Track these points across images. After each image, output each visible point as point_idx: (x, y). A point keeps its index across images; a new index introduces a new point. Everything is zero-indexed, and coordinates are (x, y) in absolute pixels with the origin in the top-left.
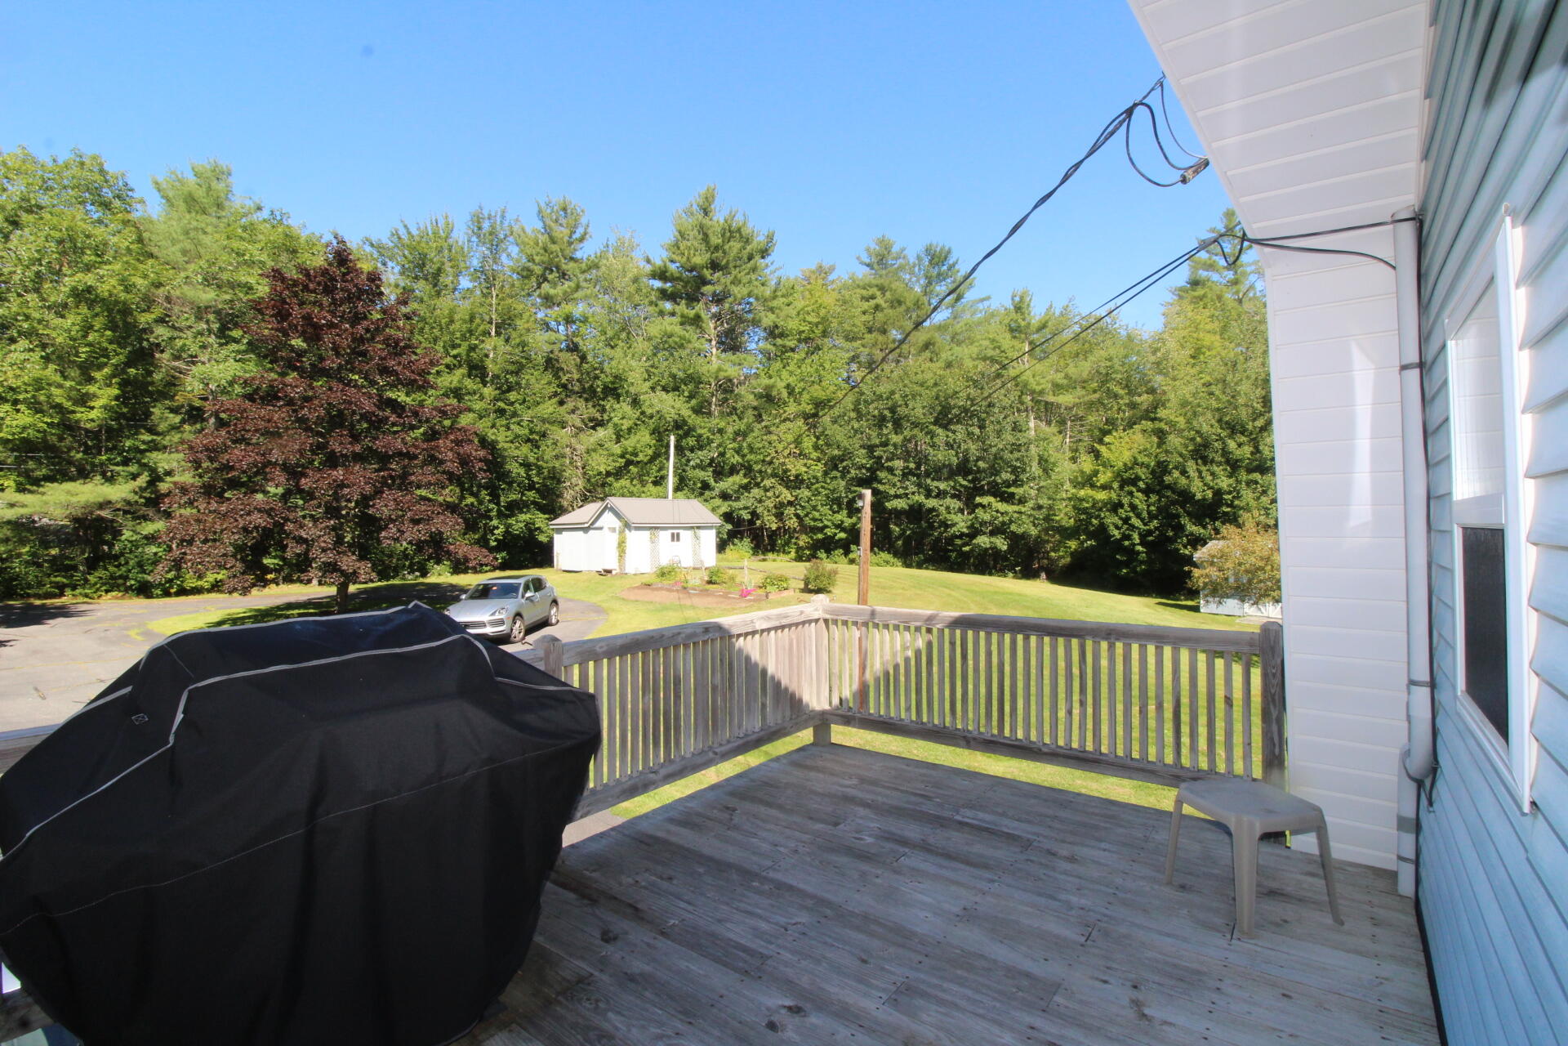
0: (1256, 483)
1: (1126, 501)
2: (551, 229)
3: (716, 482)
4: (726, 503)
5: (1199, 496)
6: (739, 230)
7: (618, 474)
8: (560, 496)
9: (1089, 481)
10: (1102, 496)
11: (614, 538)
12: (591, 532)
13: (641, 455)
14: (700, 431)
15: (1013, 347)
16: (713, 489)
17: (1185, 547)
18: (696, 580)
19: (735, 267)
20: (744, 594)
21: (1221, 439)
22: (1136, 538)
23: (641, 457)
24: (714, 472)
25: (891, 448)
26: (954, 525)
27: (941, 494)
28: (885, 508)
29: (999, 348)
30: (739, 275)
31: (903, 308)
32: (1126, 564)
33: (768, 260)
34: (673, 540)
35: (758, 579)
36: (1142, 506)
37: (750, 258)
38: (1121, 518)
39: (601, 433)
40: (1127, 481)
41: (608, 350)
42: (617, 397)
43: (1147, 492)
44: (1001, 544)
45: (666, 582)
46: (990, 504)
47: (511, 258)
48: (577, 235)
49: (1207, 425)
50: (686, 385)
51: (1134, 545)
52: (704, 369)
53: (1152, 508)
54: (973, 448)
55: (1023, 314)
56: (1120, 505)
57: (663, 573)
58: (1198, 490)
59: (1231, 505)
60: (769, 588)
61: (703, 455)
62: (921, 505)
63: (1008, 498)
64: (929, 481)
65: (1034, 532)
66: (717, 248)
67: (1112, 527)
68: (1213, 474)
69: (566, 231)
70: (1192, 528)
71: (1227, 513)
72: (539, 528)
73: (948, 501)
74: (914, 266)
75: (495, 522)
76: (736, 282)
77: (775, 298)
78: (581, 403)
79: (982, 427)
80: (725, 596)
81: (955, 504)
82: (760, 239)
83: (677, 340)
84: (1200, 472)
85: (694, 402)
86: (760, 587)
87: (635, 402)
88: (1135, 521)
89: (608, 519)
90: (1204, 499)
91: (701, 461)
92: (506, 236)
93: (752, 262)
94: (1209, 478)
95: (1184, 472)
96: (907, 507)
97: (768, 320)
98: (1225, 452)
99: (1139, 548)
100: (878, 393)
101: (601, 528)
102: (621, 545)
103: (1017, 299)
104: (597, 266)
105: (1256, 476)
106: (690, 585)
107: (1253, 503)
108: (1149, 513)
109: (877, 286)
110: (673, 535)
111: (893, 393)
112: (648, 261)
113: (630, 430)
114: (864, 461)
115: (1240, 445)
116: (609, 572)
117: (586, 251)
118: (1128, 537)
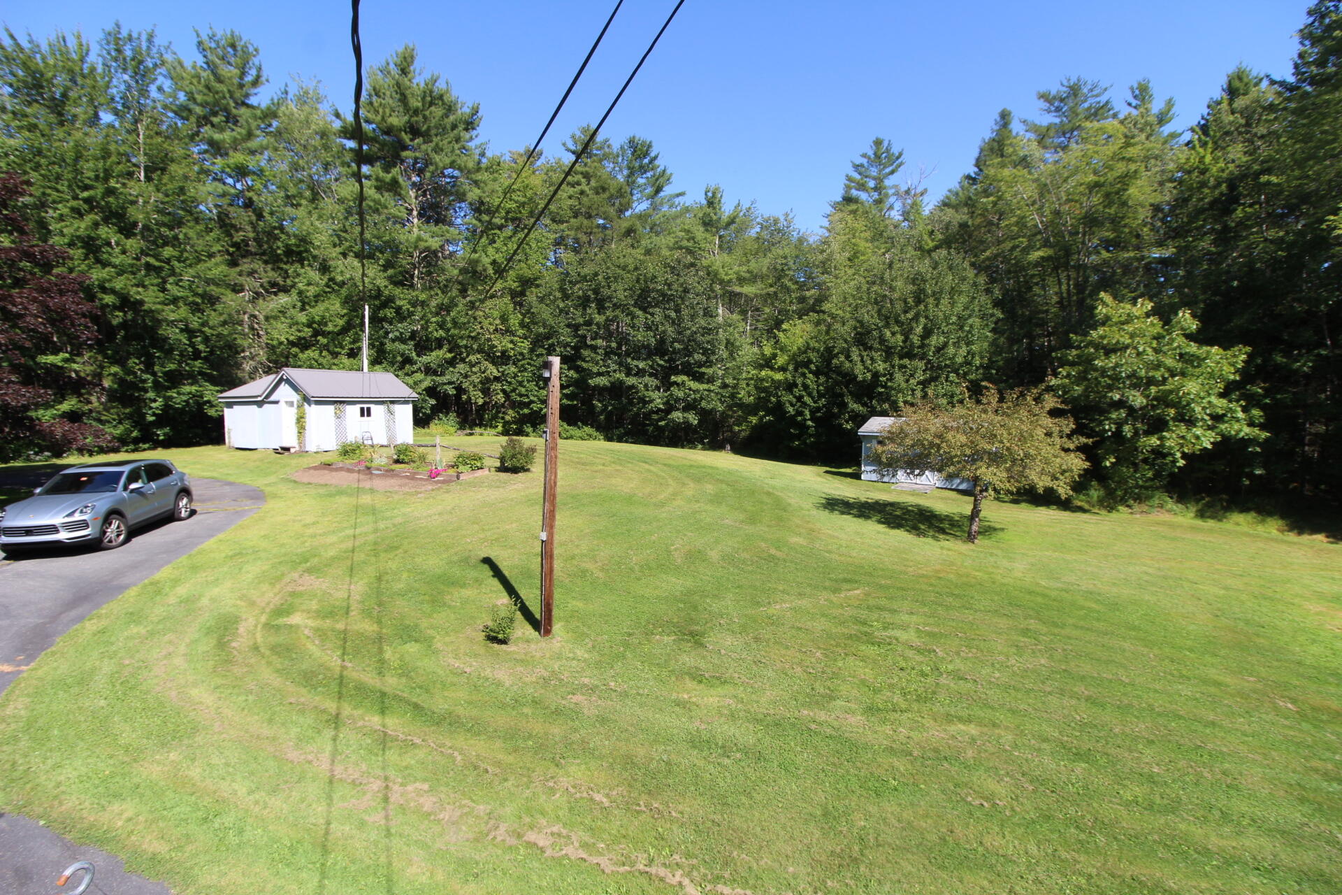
0: (905, 367)
1: (799, 381)
2: (216, 66)
3: (418, 355)
4: (429, 378)
5: (860, 378)
6: (441, 97)
7: (303, 344)
8: (238, 366)
9: (767, 363)
10: (779, 376)
11: (292, 413)
12: (266, 406)
13: (330, 324)
14: (399, 303)
15: (705, 239)
16: (416, 364)
17: (847, 422)
18: (381, 460)
19: (436, 135)
20: (433, 475)
21: (879, 328)
22: (807, 414)
23: (330, 328)
24: (416, 346)
25: (594, 328)
26: (651, 401)
27: (640, 373)
28: (588, 385)
29: (693, 238)
30: (441, 143)
31: (606, 195)
32: (798, 437)
33: (474, 133)
34: (362, 415)
35: (450, 457)
36: (813, 386)
37: (454, 127)
38: (795, 397)
39: (283, 299)
40: (800, 363)
41: (289, 209)
42: (301, 261)
43: (817, 374)
44: (693, 419)
45: (349, 462)
46: (683, 382)
47: (161, 90)
48: (249, 79)
49: (869, 316)
50: (382, 253)
51: (805, 420)
52: (402, 238)
53: (821, 388)
54: (670, 330)
55: (714, 208)
56: (796, 385)
57: (347, 451)
58: (860, 373)
59: (885, 387)
60: (461, 468)
61: (403, 328)
62: (621, 382)
63: (699, 377)
64: (629, 360)
65: (720, 408)
66: (416, 112)
67: (787, 405)
68: (872, 359)
69: (236, 72)
70: (854, 406)
71: (881, 393)
72: (209, 402)
73: (647, 379)
74: (618, 156)
75: (151, 395)
76: (438, 149)
77: (478, 170)
78: (258, 265)
79: (678, 311)
80: (412, 477)
81: (653, 382)
82: (464, 110)
83: (372, 204)
84: (862, 357)
85: (390, 272)
86: (453, 467)
87: (324, 268)
88: (807, 399)
89: (284, 392)
90: (864, 381)
91: (401, 333)
92: (155, 65)
93: (455, 132)
94: (869, 362)
95: (848, 357)
96: (607, 384)
97: (474, 194)
98: (882, 340)
99: (810, 423)
100: (582, 274)
101: (276, 402)
102: (300, 420)
103: (710, 194)
104: (274, 115)
105: (906, 361)
106: (374, 464)
107: (904, 385)
108: (818, 391)
109: (582, 173)
110: (362, 409)
111: (596, 274)
112: (337, 115)
113: (317, 296)
114: (569, 340)
115: (893, 334)
116: (287, 449)
117: (261, 98)
118: (800, 413)
